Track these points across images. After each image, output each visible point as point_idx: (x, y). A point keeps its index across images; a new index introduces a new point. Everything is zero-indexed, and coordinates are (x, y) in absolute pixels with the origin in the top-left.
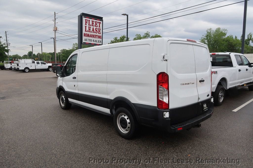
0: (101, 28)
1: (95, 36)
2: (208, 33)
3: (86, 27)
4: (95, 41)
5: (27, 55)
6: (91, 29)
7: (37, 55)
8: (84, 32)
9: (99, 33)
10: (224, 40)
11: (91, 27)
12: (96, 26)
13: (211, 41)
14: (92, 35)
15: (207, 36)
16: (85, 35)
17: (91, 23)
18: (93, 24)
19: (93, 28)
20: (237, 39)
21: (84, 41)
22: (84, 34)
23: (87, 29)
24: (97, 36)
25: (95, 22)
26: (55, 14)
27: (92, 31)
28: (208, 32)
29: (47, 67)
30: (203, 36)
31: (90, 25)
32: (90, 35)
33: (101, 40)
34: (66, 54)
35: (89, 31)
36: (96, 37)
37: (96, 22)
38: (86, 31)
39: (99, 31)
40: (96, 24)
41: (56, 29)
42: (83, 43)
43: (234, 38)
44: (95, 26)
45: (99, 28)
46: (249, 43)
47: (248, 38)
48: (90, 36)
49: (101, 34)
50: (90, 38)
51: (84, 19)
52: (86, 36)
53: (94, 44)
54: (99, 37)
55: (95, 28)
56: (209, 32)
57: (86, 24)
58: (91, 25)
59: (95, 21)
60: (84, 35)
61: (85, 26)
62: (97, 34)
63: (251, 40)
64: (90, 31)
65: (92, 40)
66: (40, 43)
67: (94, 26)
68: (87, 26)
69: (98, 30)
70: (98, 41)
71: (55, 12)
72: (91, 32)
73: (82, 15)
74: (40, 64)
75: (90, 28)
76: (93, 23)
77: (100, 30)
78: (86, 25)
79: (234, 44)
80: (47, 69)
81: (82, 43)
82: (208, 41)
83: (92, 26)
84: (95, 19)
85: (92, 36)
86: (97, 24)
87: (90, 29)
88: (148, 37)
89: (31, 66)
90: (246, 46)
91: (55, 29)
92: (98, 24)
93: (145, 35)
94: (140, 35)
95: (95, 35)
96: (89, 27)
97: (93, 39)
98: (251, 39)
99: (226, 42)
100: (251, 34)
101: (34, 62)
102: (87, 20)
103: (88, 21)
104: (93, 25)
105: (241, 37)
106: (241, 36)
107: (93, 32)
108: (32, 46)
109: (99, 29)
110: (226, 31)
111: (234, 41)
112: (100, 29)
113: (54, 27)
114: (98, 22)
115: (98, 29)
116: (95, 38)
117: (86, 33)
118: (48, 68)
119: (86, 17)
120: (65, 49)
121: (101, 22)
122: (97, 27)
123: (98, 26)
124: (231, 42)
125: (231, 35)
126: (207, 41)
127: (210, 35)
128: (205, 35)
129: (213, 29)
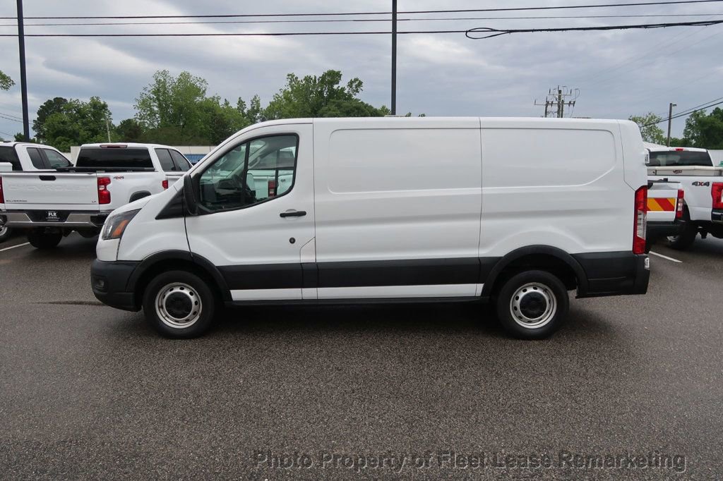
2: (158, 82)
10: (200, 107)
15: (157, 92)
20: (229, 107)
28: (160, 80)
30: (145, 89)
43: (222, 102)
47: (253, 108)
56: (163, 80)
79: (226, 120)
82: (160, 106)
98: (258, 111)
99: (207, 111)
100: (258, 99)
105: (238, 104)
106: (238, 102)
110: (204, 85)
111: (224, 111)
124: (220, 113)
125: (216, 96)
126: (156, 104)
127: (165, 89)
128: (149, 88)
129: (170, 74)
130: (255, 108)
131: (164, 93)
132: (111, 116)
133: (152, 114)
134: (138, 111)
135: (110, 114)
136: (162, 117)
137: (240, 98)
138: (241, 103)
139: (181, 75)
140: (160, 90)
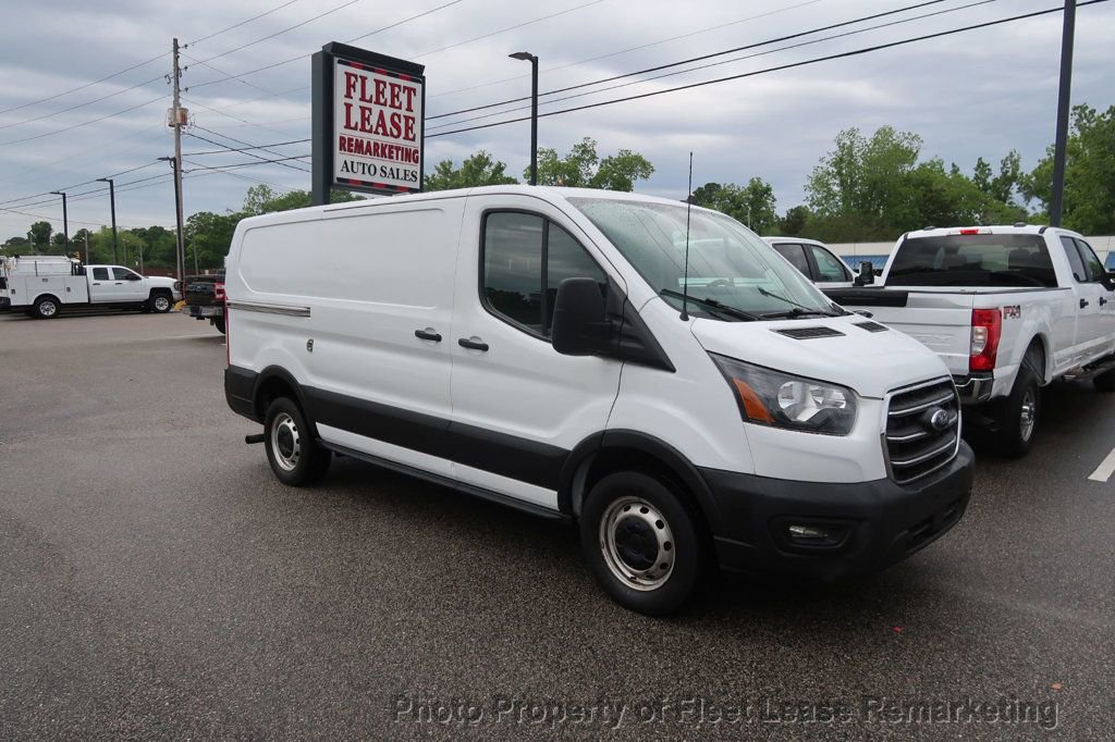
0: (416, 114)
1: (390, 152)
2: (842, 147)
3: (348, 106)
4: (388, 171)
5: (26, 237)
6: (374, 120)
7: (77, 237)
8: (340, 129)
9: (406, 138)
10: (908, 180)
11: (370, 110)
12: (392, 106)
13: (854, 184)
14: (376, 144)
15: (838, 163)
16: (347, 145)
17: (371, 90)
18: (383, 93)
19: (381, 115)
20: (959, 176)
21: (339, 173)
22: (342, 139)
23: (356, 117)
24: (398, 149)
25: (389, 87)
26: (176, 47)
27: (378, 125)
28: (844, 144)
29: (145, 295)
30: (822, 160)
31: (368, 97)
32: (369, 143)
33: (417, 168)
34: (217, 233)
35: (363, 125)
36: (395, 155)
37: (393, 86)
38: (348, 126)
39: (409, 128)
40: (394, 96)
41: (184, 119)
42: (335, 181)
43: (948, 170)
44: (389, 103)
45: (409, 114)
46: (1007, 193)
47: (1005, 174)
48: (368, 150)
49: (418, 144)
50: (368, 159)
51: (340, 71)
52: (351, 151)
53: (388, 186)
54: (409, 155)
55: (388, 112)
56: (849, 143)
57: (348, 95)
58: (374, 99)
59: (388, 79)
60: (342, 147)
61: (346, 104)
62: (401, 142)
63: (1014, 184)
64: (368, 127)
65: (379, 171)
66: (104, 180)
67: (385, 104)
68: (356, 102)
69: (402, 125)
70: (401, 175)
71: (176, 41)
72: (370, 131)
73: (329, 51)
74: (112, 281)
75: (367, 113)
76: (379, 93)
77: (411, 122)
78: (349, 101)
79: (949, 198)
80: (146, 301)
81: (332, 179)
82: (842, 184)
83: (378, 102)
84: (389, 74)
85: (376, 151)
86: (398, 96)
87: (368, 120)
88: (588, 161)
89: (69, 290)
90: (1000, 207)
91: (179, 117)
92: (403, 97)
93: (576, 155)
94: (552, 152)
95: (391, 147)
96: (363, 109)
97: (378, 162)
98: (1014, 178)
99: (917, 186)
100: (1016, 157)
101: (82, 272)
102: (356, 76)
103: (359, 80)
104: (382, 101)
105: (976, 170)
106: (975, 166)
107: (380, 130)
108: (64, 195)
109: (407, 118)
110: (915, 144)
111: (949, 184)
112: (413, 119)
113: (172, 106)
114: (405, 88)
115: (403, 120)
116: (392, 158)
117: (349, 133)
118: (147, 297)
119: (348, 64)
120: (210, 214)
121: (418, 87)
122: (400, 107)
123: (405, 105)
124: (939, 187)
125: (935, 160)
126: (837, 182)
127: (852, 156)
128: (828, 158)
129: (862, 134)
130: (1009, 174)
131: (850, 163)
132: (775, 204)
133: (830, 195)
134: (809, 194)
135: (774, 200)
136: (844, 200)
137: (980, 159)
138: (982, 167)
139: (878, 133)
140: (844, 161)
